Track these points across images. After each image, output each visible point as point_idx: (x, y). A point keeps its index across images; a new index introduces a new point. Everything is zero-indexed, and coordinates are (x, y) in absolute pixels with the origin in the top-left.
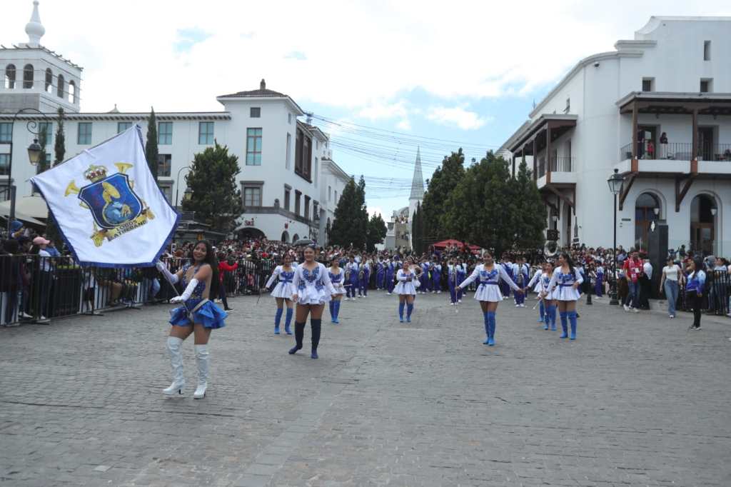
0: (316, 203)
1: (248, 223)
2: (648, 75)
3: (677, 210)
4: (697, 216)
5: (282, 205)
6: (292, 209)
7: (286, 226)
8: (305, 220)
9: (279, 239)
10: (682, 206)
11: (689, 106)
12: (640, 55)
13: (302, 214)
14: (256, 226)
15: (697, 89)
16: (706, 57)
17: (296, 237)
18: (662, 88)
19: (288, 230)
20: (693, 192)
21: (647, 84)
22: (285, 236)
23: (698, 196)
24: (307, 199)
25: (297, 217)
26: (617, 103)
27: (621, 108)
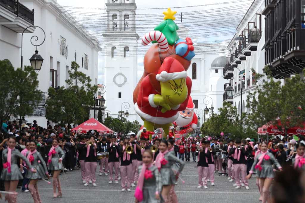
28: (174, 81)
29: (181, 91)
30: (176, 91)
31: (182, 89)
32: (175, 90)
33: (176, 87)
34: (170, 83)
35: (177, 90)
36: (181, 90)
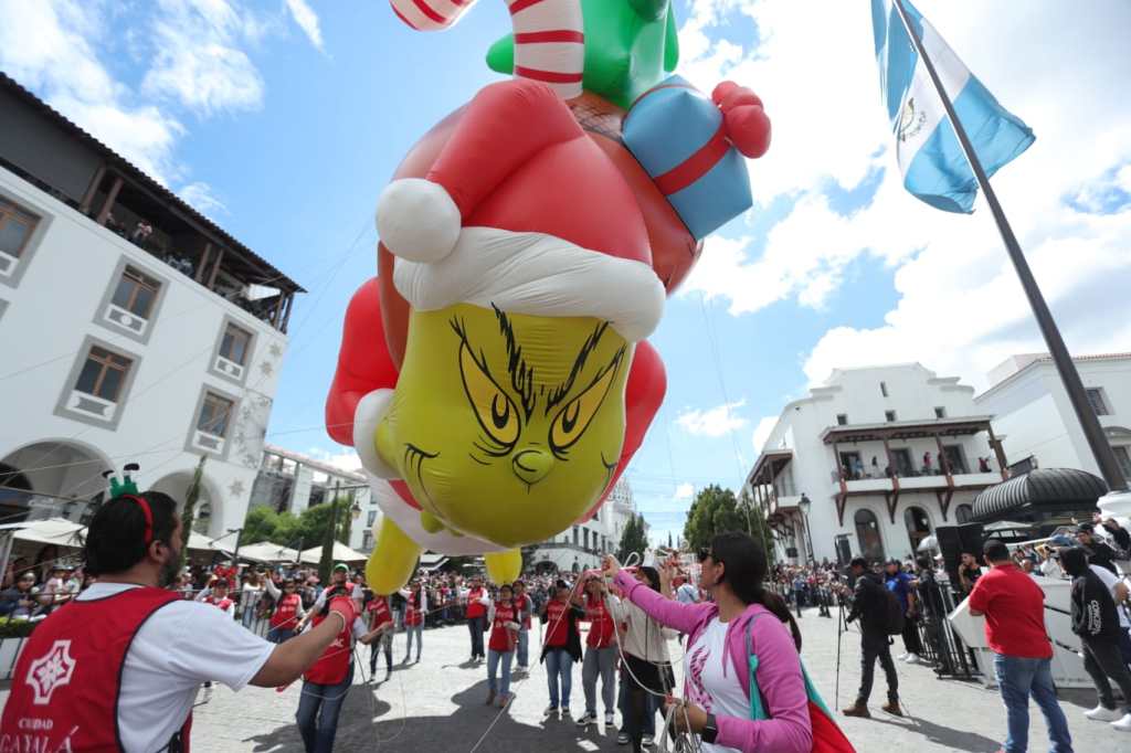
0: (603, 537)
1: (545, 557)
2: (842, 412)
3: (893, 522)
4: (913, 527)
5: (571, 540)
6: (581, 542)
7: (576, 558)
8: (595, 552)
9: (570, 569)
10: (896, 518)
11: (880, 434)
12: (831, 398)
13: (591, 546)
14: (550, 560)
15: (884, 419)
16: (885, 395)
17: (586, 567)
18: (854, 422)
19: (578, 561)
20: (903, 505)
21: (842, 420)
22: (575, 566)
23: (909, 508)
24: (595, 534)
25: (586, 550)
26: (821, 436)
27: (825, 440)
28: (506, 327)
29: (555, 449)
30: (507, 434)
31: (568, 427)
32: (500, 422)
33: (517, 398)
34: (465, 340)
35: (512, 424)
36: (561, 438)
